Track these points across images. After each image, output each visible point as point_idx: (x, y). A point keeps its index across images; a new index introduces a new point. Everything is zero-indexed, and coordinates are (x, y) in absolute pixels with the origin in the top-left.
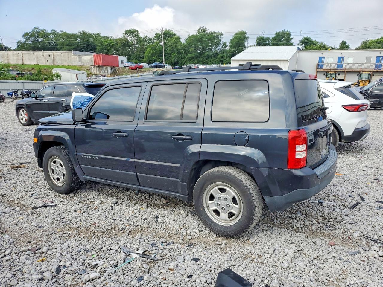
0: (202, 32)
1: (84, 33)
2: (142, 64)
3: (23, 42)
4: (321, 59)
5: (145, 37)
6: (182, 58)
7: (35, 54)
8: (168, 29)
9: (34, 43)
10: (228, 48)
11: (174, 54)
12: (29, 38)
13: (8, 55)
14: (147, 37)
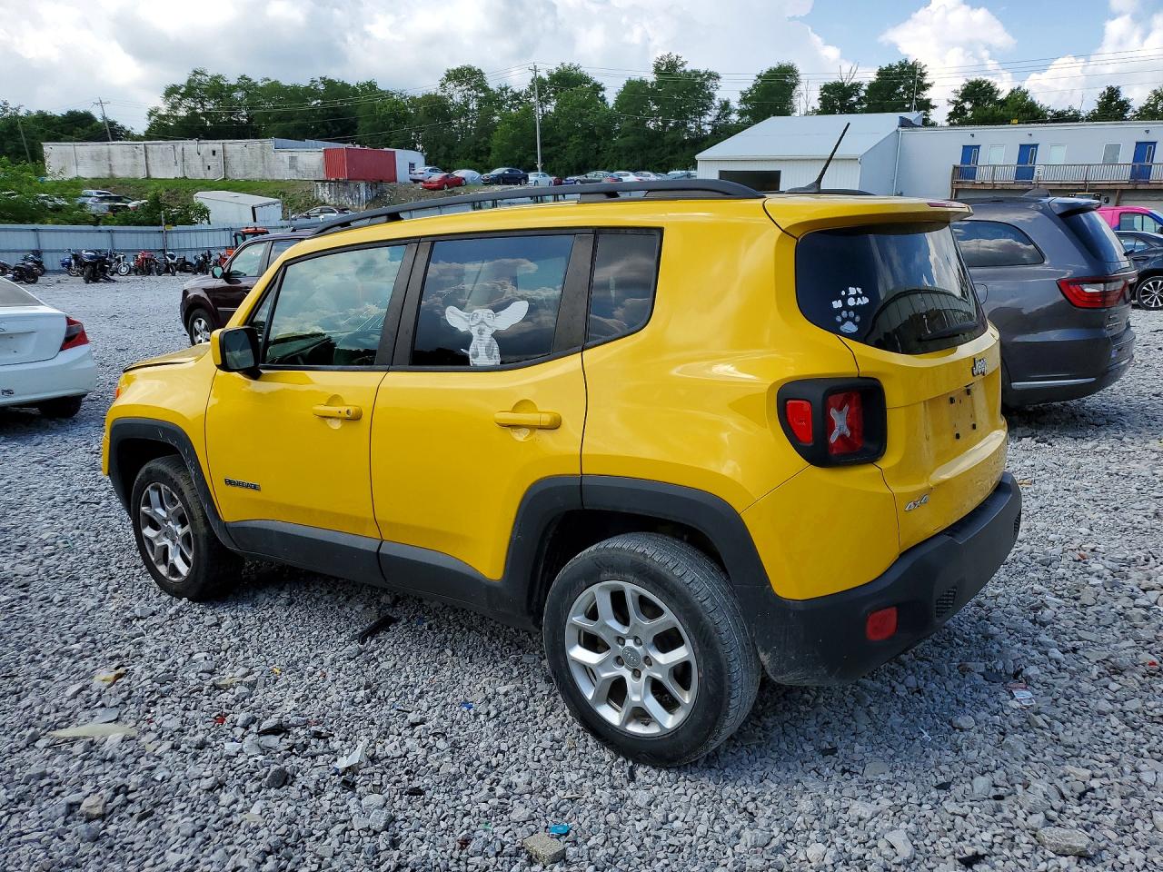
0: (668, 70)
1: (330, 84)
2: (460, 173)
3: (164, 113)
4: (970, 152)
5: (502, 90)
6: (598, 152)
7: (179, 149)
8: (567, 65)
9: (193, 116)
10: (734, 117)
11: (574, 140)
12: (180, 100)
13: (109, 152)
14: (506, 89)
